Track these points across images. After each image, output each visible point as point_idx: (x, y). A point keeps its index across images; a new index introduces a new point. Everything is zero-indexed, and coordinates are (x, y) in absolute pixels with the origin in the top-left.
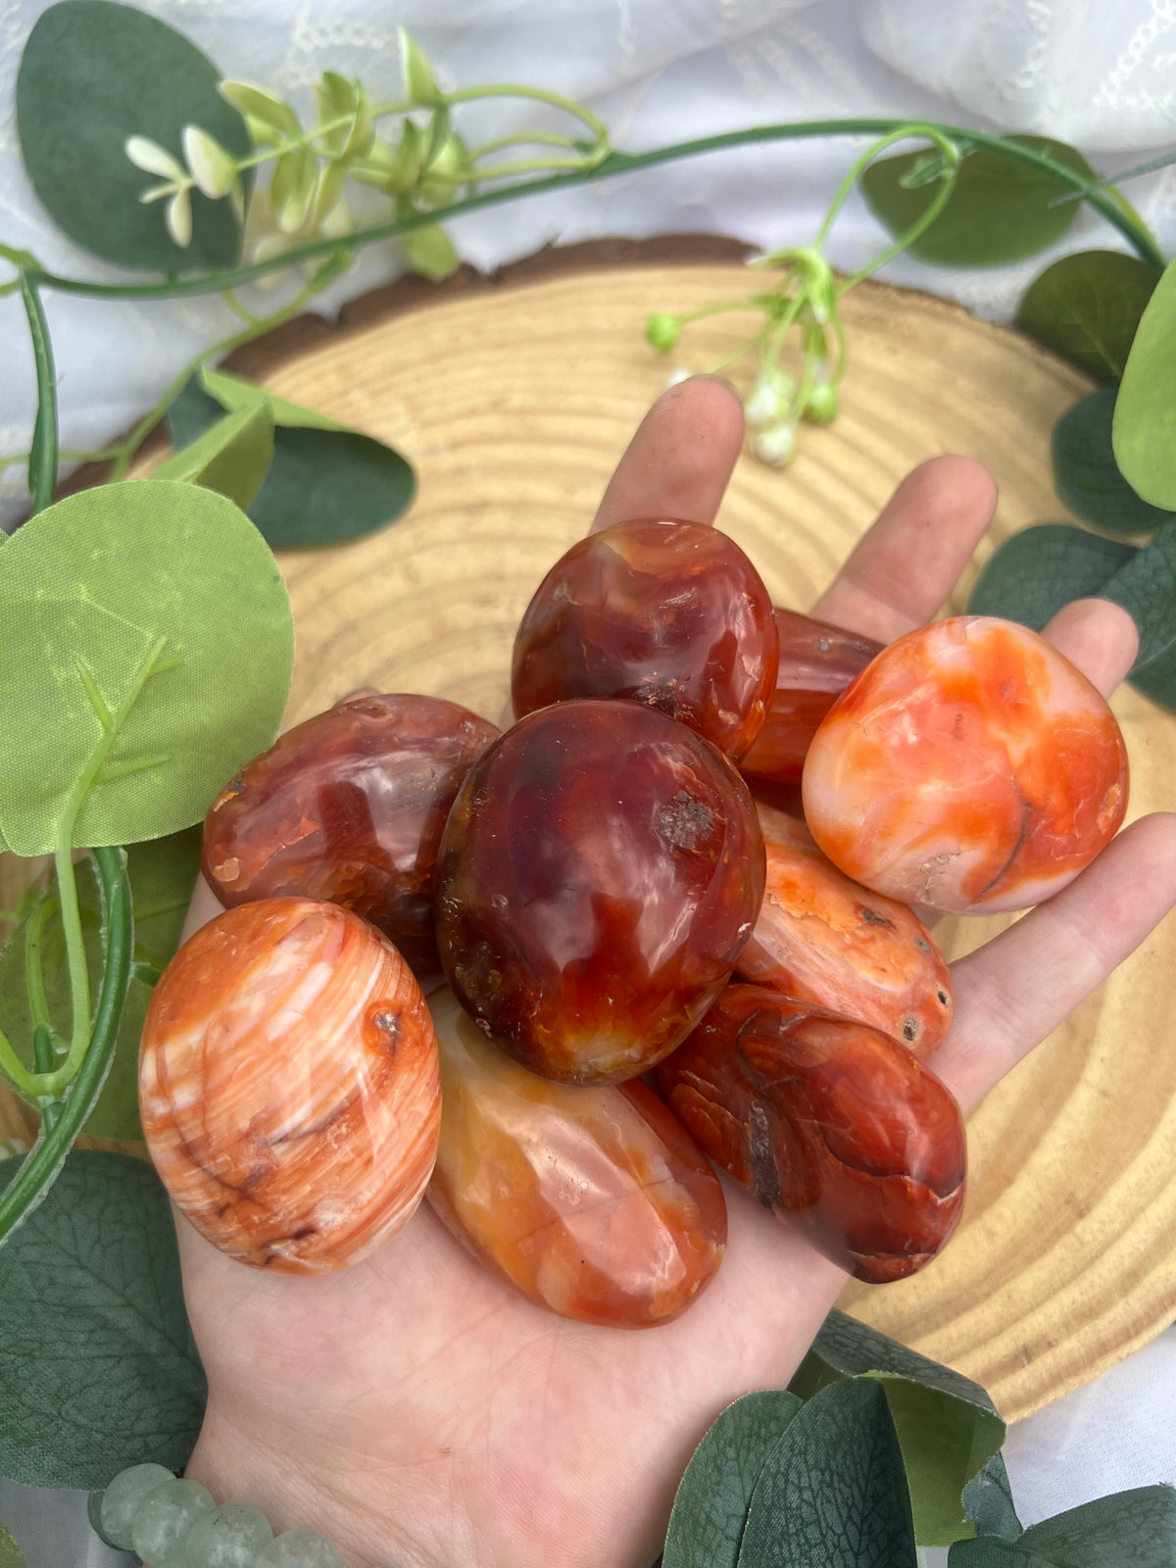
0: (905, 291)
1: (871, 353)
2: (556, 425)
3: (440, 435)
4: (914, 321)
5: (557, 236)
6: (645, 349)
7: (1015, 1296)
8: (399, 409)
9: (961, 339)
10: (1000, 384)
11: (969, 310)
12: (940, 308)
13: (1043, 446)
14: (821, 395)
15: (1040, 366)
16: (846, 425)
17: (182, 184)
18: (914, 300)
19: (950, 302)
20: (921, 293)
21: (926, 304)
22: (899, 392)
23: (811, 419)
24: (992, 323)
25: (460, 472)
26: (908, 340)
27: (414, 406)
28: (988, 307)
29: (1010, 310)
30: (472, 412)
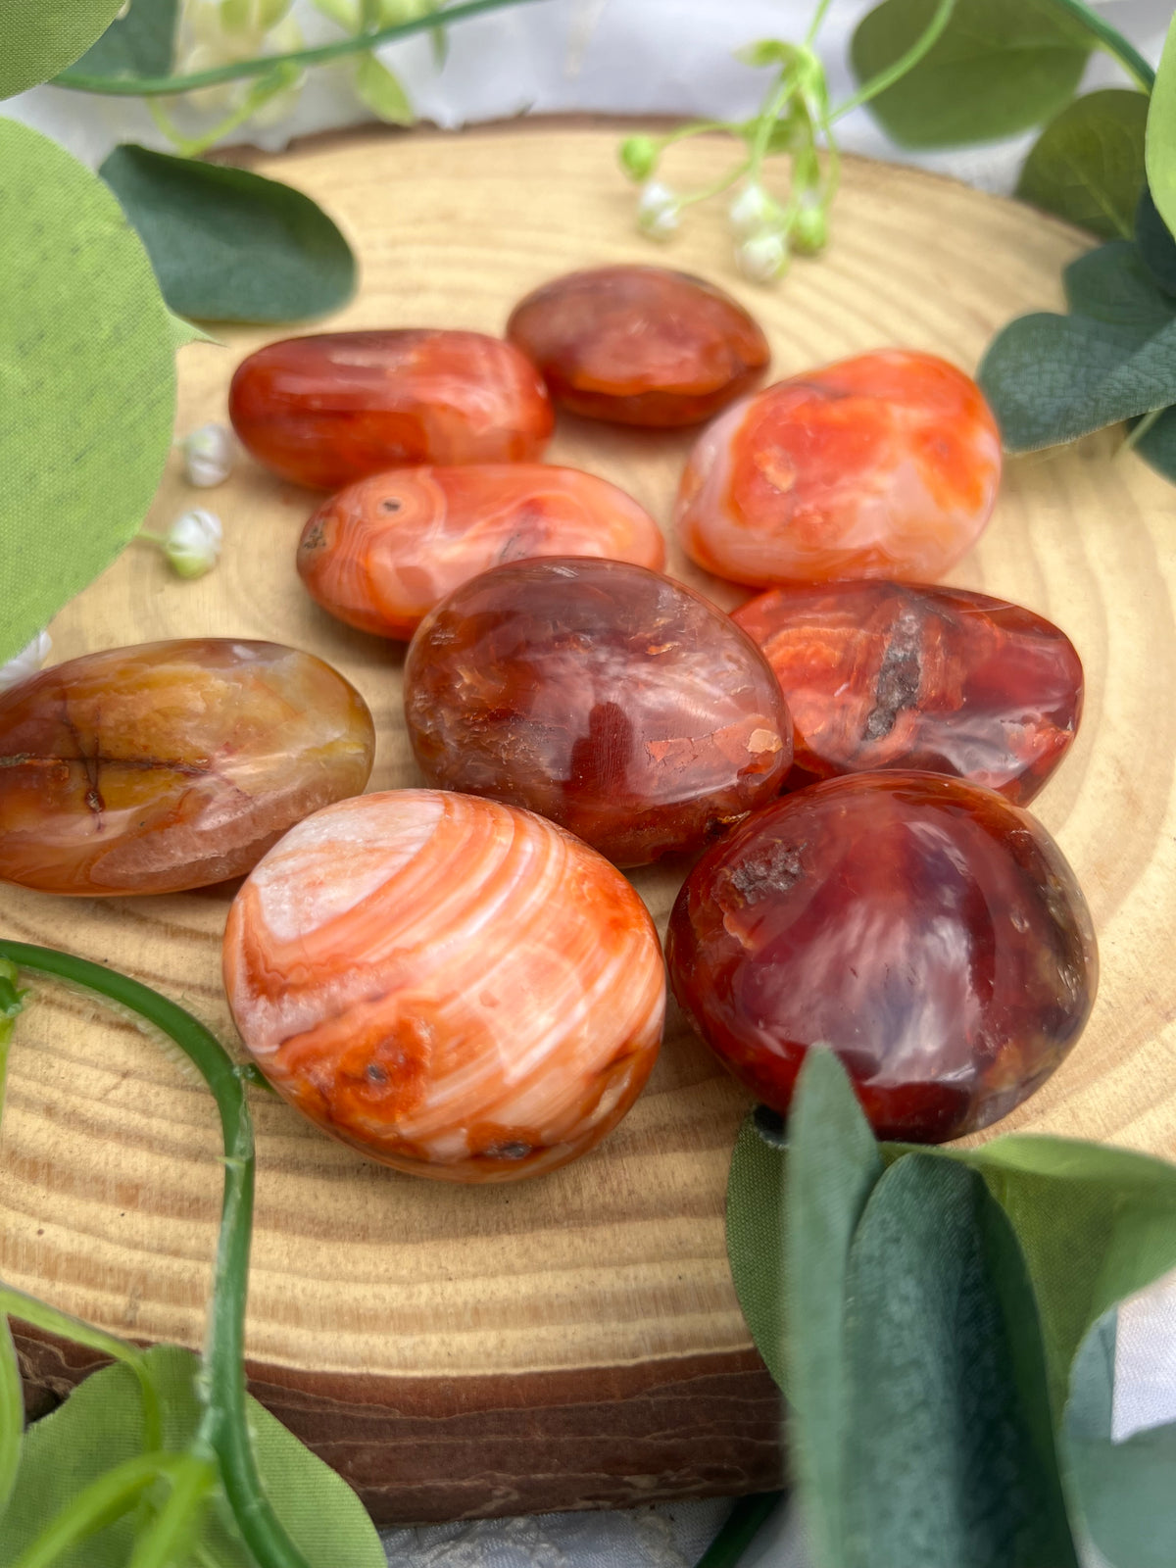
0: (897, 166)
1: (863, 206)
3: (382, 235)
4: (908, 187)
5: (530, 106)
7: (1083, 1116)
10: (1002, 237)
11: (965, 183)
12: (934, 180)
14: (812, 218)
15: (1044, 227)
18: (907, 172)
20: (911, 168)
21: (919, 176)
22: (891, 235)
24: (994, 195)
26: (900, 199)
28: (984, 179)
30: (419, 221)
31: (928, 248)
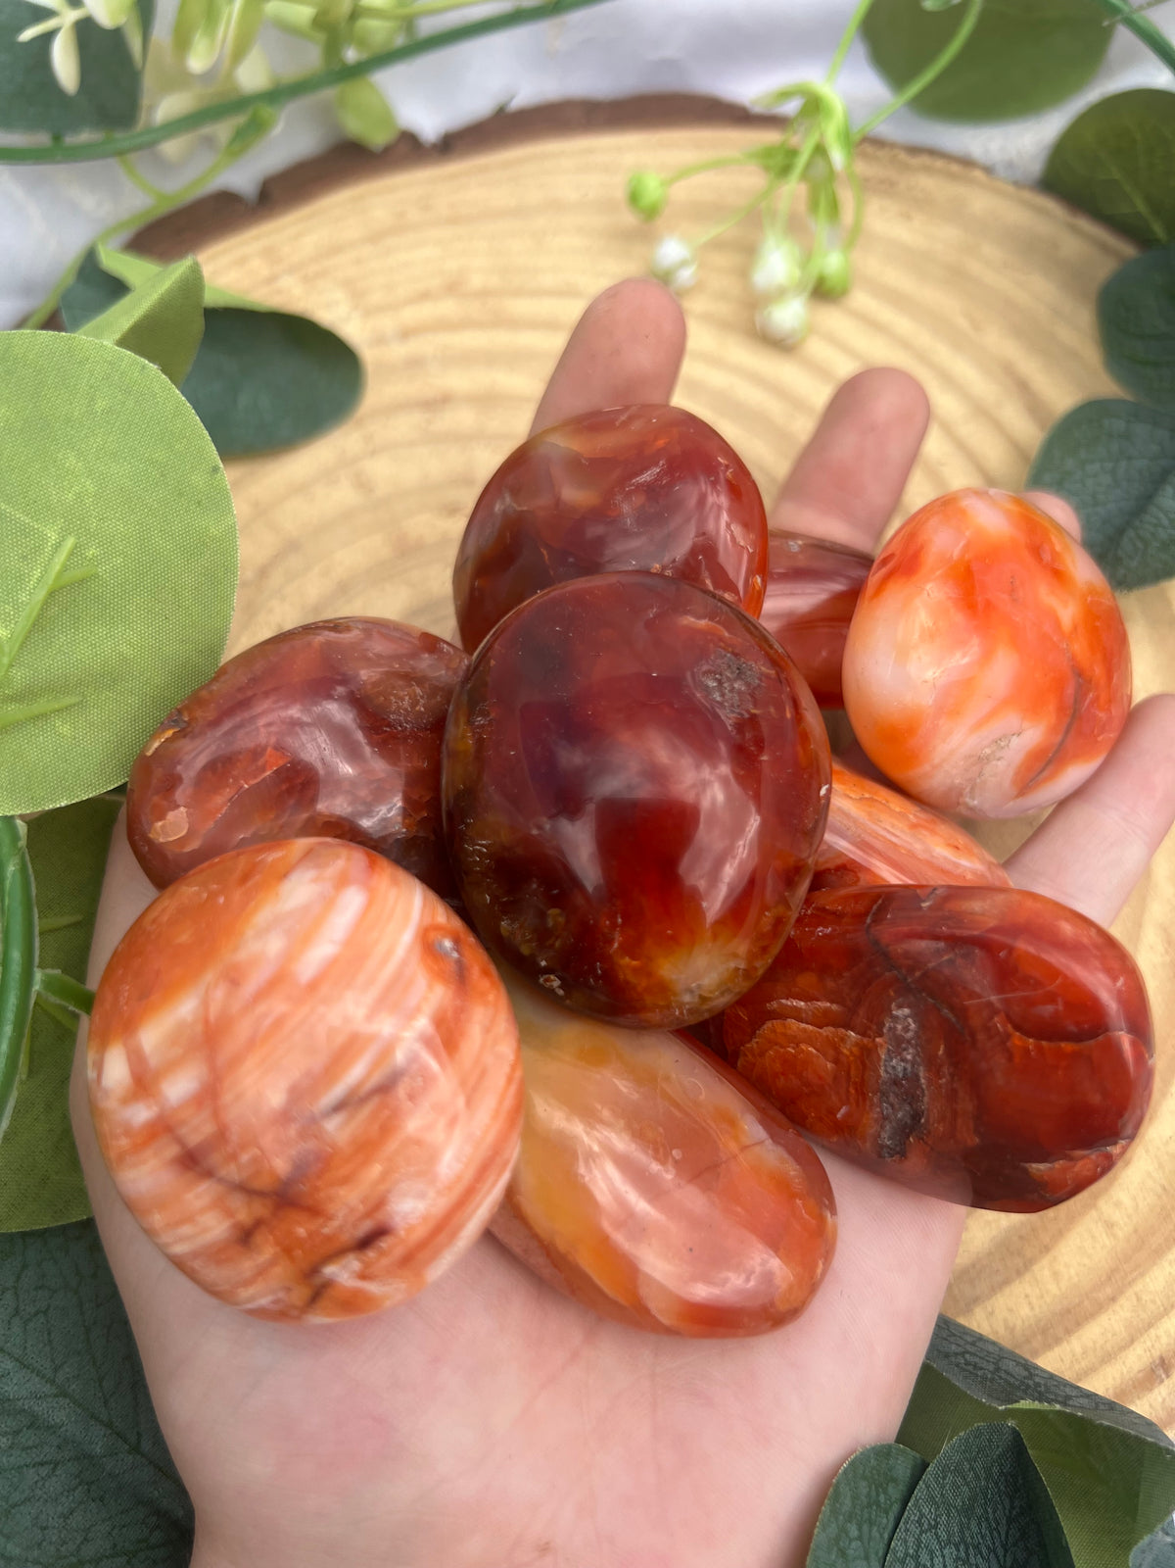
0: (914, 150)
1: (884, 221)
2: (522, 307)
3: (387, 323)
4: (927, 183)
5: (511, 100)
6: (629, 219)
8: (339, 295)
9: (981, 202)
10: (1031, 250)
11: (989, 170)
12: (955, 168)
13: (1085, 317)
14: (833, 262)
15: (1074, 229)
16: (860, 299)
17: (70, 16)
18: (925, 160)
19: (967, 162)
20: (933, 152)
21: (939, 164)
22: (914, 260)
23: (823, 292)
24: (1017, 184)
25: (415, 364)
26: (923, 204)
27: (356, 294)
28: (1010, 165)
29: (1036, 167)
30: (424, 296)
31: (956, 277)
